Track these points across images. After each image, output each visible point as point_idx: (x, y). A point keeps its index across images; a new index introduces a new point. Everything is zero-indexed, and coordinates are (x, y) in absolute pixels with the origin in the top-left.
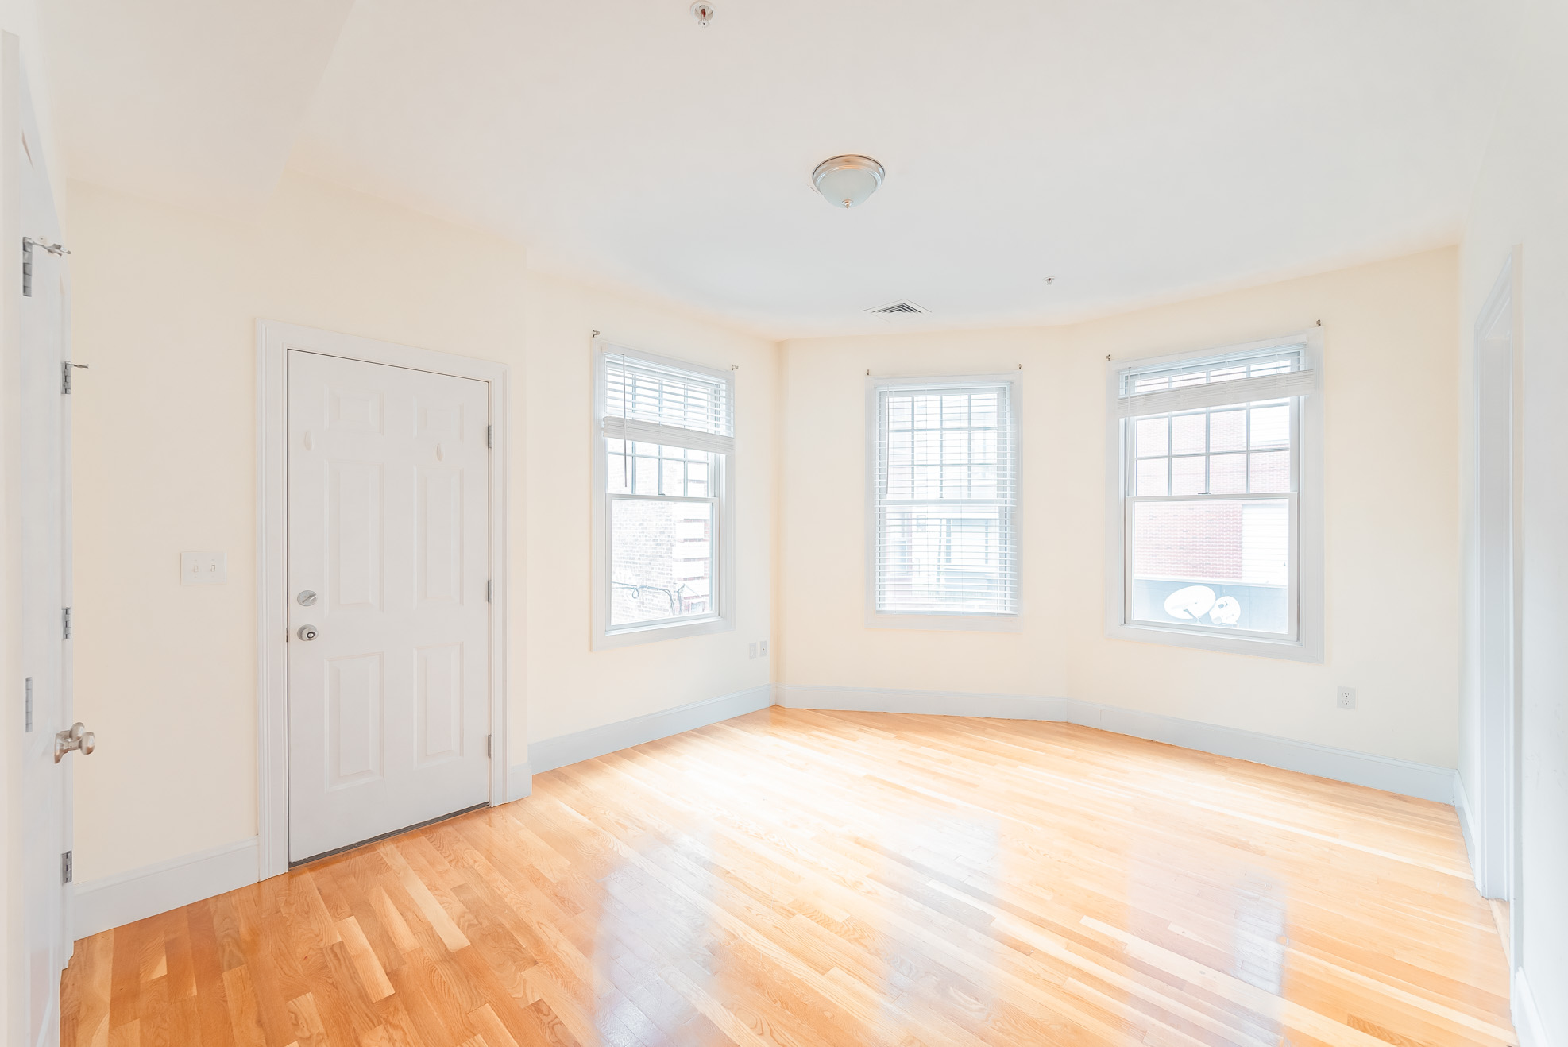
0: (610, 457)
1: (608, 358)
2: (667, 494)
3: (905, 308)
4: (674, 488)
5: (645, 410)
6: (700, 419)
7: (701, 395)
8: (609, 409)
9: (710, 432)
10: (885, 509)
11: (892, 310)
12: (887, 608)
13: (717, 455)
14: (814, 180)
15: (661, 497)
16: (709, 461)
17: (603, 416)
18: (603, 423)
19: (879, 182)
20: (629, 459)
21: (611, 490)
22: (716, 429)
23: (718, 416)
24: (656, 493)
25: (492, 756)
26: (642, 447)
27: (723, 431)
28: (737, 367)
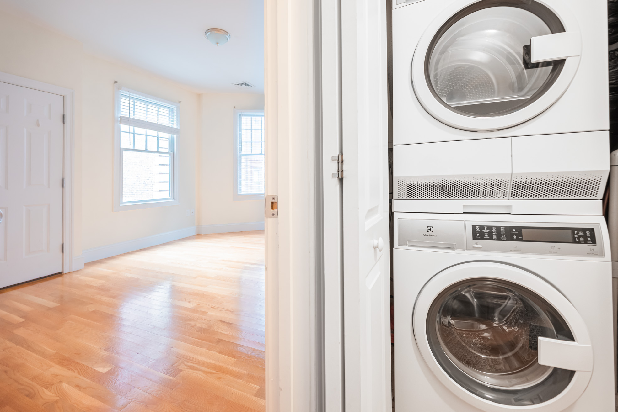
0: (122, 134)
1: (122, 92)
2: (149, 150)
3: (245, 84)
4: (152, 146)
5: (140, 115)
6: (164, 120)
7: (165, 112)
8: (122, 113)
9: (169, 126)
10: (241, 157)
11: (242, 84)
12: (242, 193)
13: (172, 135)
14: (206, 34)
15: (147, 151)
16: (169, 138)
17: (119, 116)
18: (119, 119)
19: (228, 39)
20: (132, 135)
21: (123, 146)
22: (172, 125)
23: (173, 120)
24: (144, 149)
25: (64, 252)
26: (138, 130)
27: (175, 126)
28: (181, 102)
